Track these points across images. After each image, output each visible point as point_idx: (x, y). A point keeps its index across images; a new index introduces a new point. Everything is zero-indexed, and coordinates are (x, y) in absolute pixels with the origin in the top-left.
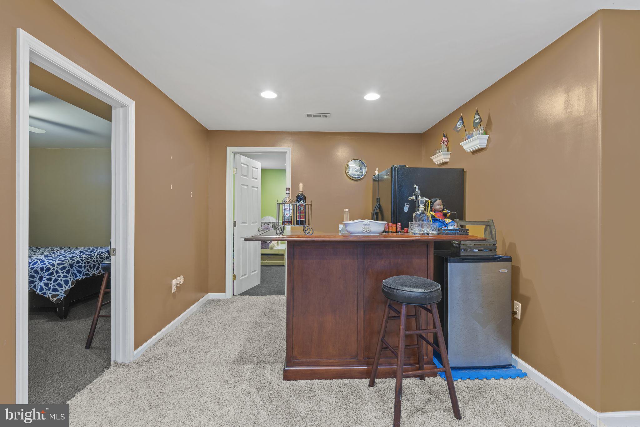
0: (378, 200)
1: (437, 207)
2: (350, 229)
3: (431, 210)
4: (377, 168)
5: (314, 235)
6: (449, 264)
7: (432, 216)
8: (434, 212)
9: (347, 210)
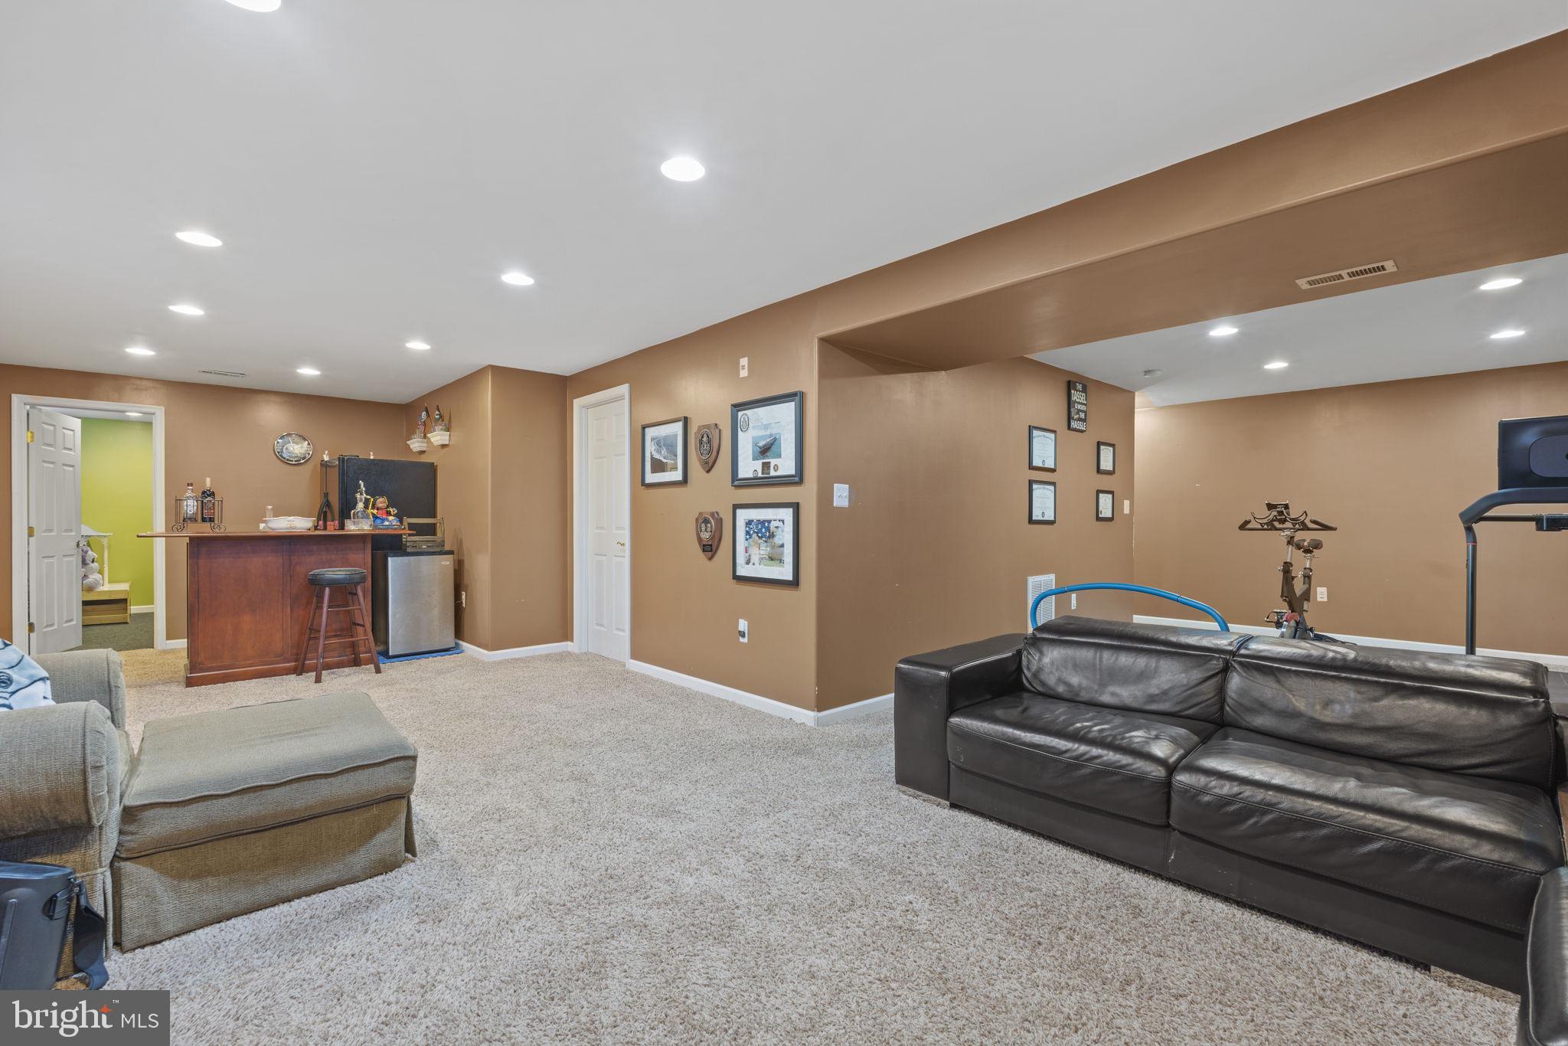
0: (326, 495)
1: (380, 505)
2: (271, 525)
3: (373, 507)
4: (327, 452)
5: (228, 530)
6: (389, 558)
7: (373, 514)
8: (378, 509)
9: (270, 507)
